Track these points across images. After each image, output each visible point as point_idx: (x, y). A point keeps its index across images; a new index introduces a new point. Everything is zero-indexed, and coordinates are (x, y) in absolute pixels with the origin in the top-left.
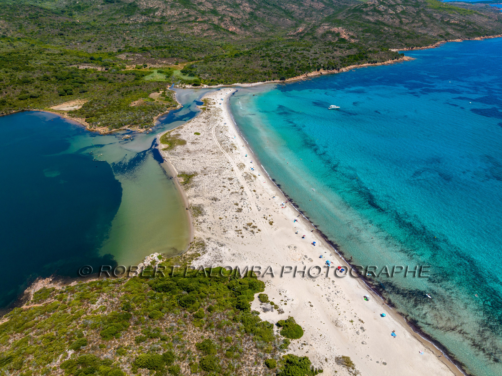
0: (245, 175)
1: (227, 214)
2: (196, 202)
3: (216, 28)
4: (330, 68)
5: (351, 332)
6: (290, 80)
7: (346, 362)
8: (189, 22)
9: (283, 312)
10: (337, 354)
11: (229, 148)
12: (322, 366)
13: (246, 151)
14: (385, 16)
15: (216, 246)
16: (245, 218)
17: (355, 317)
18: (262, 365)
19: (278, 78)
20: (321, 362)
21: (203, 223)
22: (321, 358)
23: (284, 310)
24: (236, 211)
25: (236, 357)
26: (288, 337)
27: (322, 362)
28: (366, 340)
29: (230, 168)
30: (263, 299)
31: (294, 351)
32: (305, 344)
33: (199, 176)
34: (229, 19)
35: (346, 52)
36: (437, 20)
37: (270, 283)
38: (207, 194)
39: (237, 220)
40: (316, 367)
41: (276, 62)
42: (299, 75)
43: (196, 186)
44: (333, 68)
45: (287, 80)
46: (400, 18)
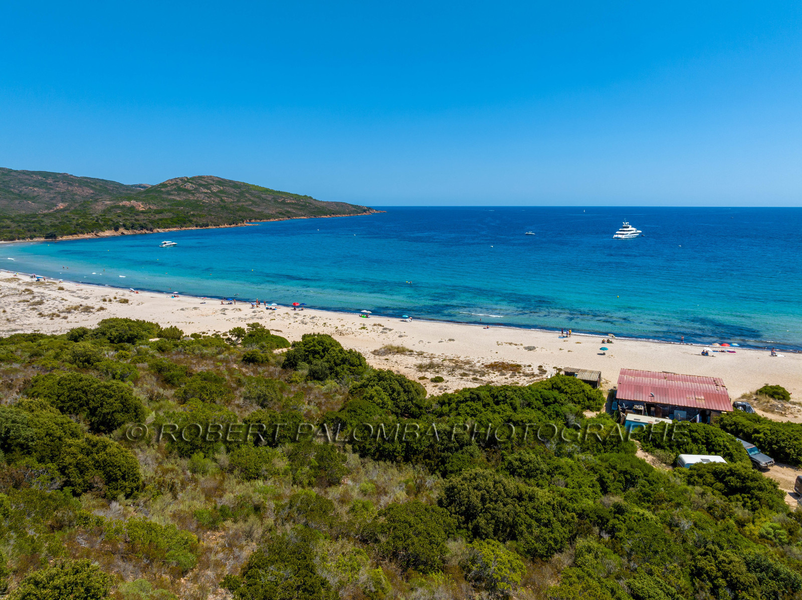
36: (270, 201)
46: (218, 196)
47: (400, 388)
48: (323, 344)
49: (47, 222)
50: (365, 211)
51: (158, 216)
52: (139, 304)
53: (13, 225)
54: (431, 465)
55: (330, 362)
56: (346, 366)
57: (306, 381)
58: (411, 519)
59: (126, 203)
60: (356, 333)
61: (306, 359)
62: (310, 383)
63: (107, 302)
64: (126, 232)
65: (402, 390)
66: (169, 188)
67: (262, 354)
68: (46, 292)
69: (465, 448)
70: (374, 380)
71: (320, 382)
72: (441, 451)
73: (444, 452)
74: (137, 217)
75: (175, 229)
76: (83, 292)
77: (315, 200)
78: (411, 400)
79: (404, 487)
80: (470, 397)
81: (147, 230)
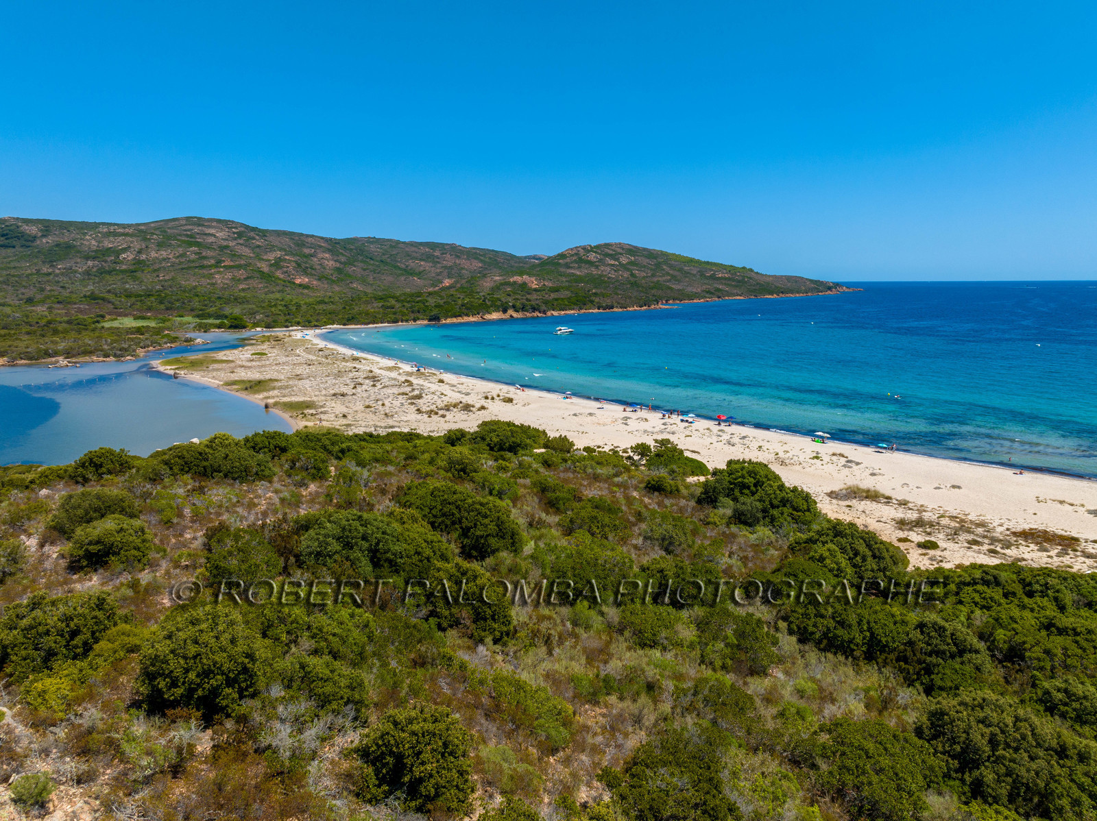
3: (266, 277)
8: (202, 267)
34: (294, 264)
36: (694, 275)
46: (628, 270)
47: (867, 550)
48: (756, 475)
49: (431, 301)
50: (830, 289)
51: (553, 296)
52: (524, 405)
53: (398, 305)
54: (908, 673)
55: (764, 502)
56: (787, 510)
57: (728, 525)
58: (870, 746)
59: (518, 279)
60: (804, 464)
61: (729, 494)
62: (734, 528)
63: (489, 401)
64: (515, 315)
65: (870, 553)
66: (568, 260)
67: (671, 482)
68: (426, 384)
69: (967, 656)
70: (828, 535)
71: (747, 528)
72: (925, 654)
73: (930, 655)
74: (528, 296)
75: (572, 312)
76: (464, 386)
77: (757, 273)
78: (884, 570)
79: (862, 696)
80: (982, 579)
81: (540, 312)
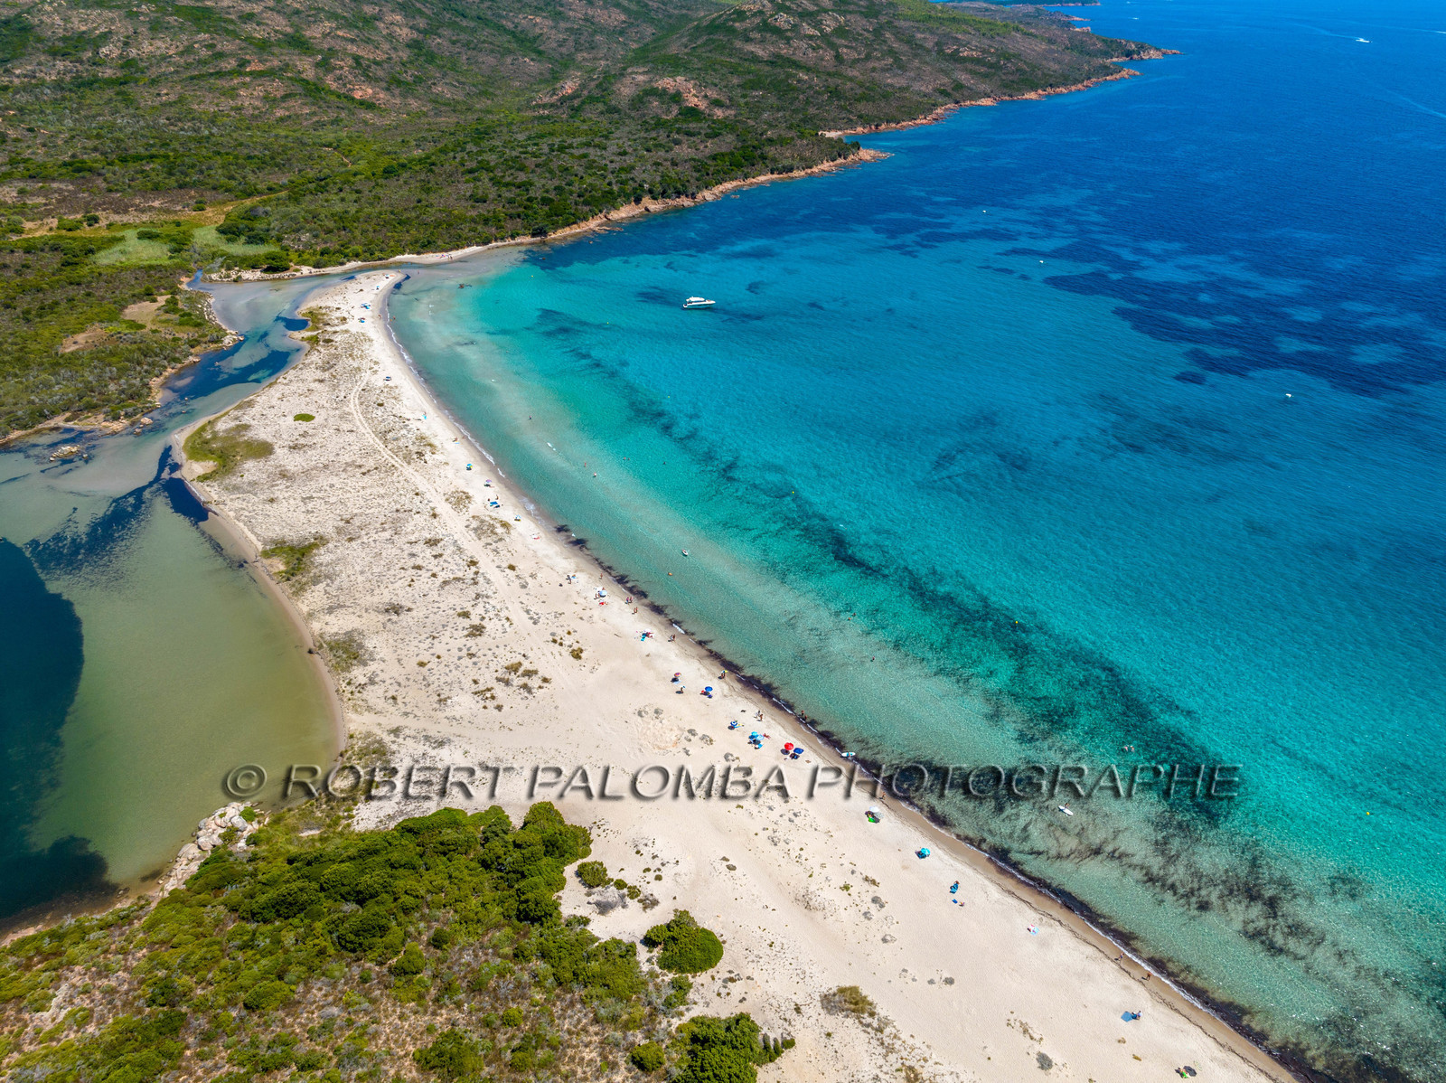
0: (475, 524)
1: (439, 648)
2: (336, 625)
3: (313, 91)
4: (670, 192)
5: (849, 917)
6: (560, 233)
7: (849, 1002)
8: (220, 74)
9: (655, 903)
10: (824, 986)
11: (414, 449)
12: (790, 1028)
13: (466, 452)
14: (795, 43)
15: (421, 748)
16: (497, 652)
17: (853, 872)
18: (622, 1069)
19: (527, 232)
20: (785, 1020)
21: (369, 688)
22: (783, 1009)
23: (656, 896)
24: (467, 636)
25: (544, 1065)
26: (682, 970)
27: (787, 1017)
28: (892, 931)
29: (426, 510)
30: (593, 877)
31: (707, 1004)
32: (732, 980)
33: (331, 545)
34: (350, 61)
35: (706, 147)
36: (928, 51)
37: (603, 828)
38: (368, 597)
39: (474, 659)
40: (774, 1035)
41: (514, 185)
42: (585, 219)
43: (327, 577)
44: (679, 194)
45: (553, 236)
46: (832, 46)
59: (668, 81)
